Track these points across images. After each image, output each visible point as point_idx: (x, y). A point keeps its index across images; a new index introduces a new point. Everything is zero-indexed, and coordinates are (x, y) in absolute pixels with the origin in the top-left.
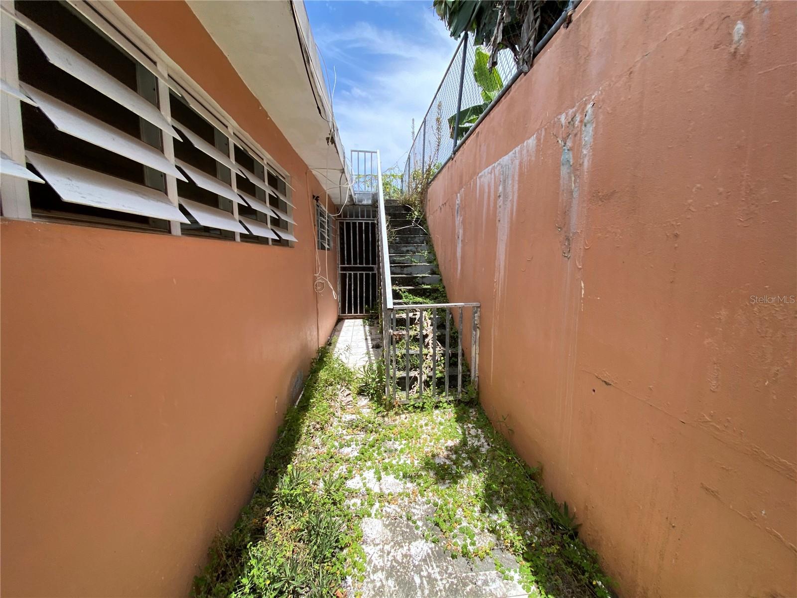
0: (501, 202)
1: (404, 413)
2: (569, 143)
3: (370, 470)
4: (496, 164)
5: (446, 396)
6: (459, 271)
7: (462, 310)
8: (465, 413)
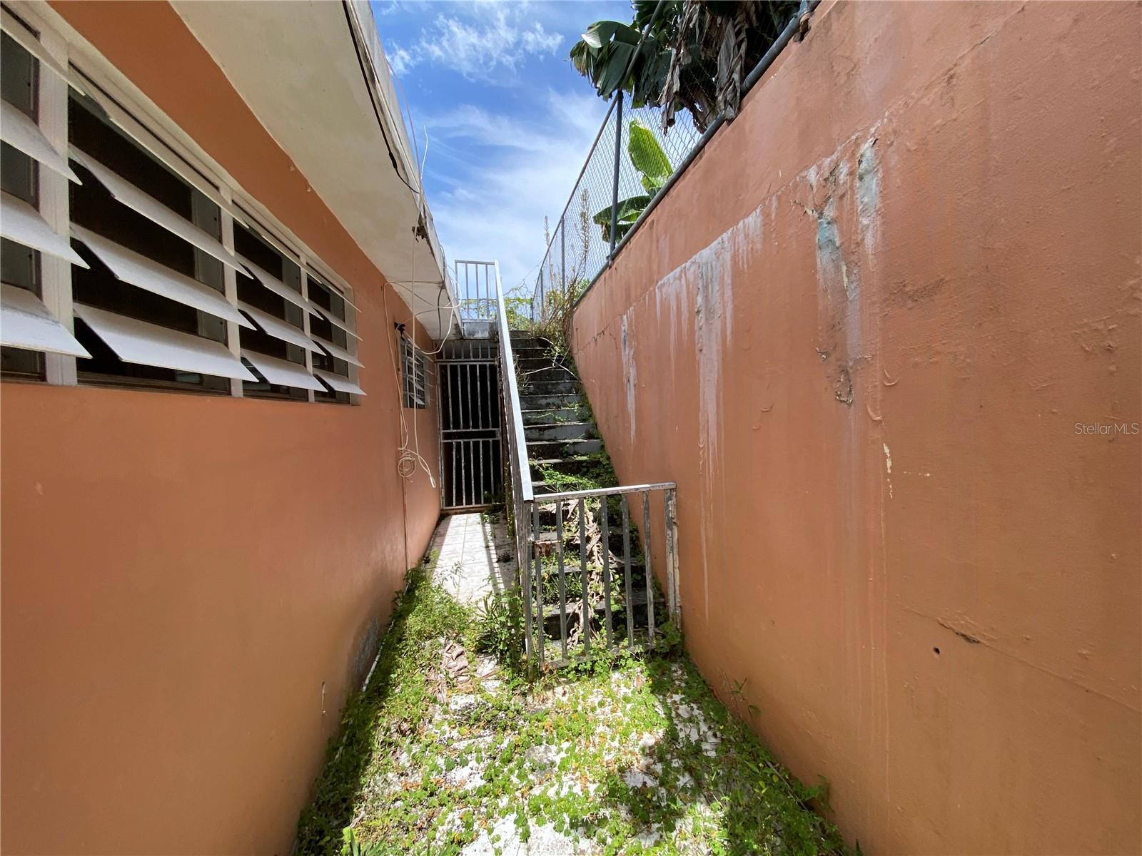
0: (703, 321)
1: (559, 683)
2: (830, 212)
3: (507, 816)
4: (688, 263)
5: (630, 644)
6: (633, 433)
7: (647, 497)
8: (663, 674)
